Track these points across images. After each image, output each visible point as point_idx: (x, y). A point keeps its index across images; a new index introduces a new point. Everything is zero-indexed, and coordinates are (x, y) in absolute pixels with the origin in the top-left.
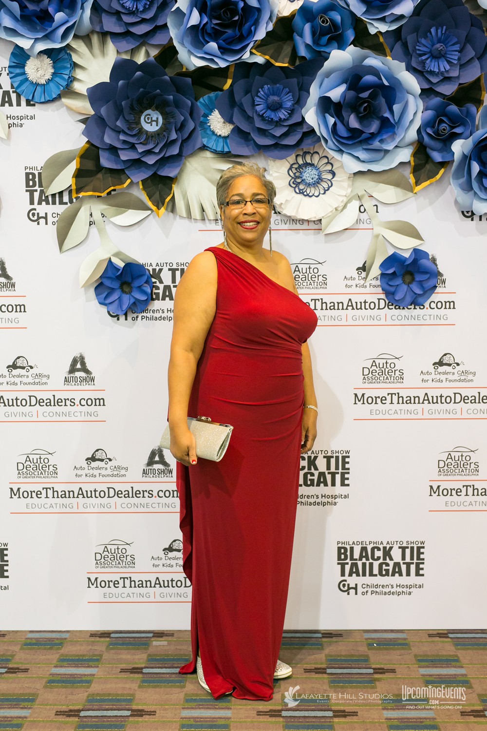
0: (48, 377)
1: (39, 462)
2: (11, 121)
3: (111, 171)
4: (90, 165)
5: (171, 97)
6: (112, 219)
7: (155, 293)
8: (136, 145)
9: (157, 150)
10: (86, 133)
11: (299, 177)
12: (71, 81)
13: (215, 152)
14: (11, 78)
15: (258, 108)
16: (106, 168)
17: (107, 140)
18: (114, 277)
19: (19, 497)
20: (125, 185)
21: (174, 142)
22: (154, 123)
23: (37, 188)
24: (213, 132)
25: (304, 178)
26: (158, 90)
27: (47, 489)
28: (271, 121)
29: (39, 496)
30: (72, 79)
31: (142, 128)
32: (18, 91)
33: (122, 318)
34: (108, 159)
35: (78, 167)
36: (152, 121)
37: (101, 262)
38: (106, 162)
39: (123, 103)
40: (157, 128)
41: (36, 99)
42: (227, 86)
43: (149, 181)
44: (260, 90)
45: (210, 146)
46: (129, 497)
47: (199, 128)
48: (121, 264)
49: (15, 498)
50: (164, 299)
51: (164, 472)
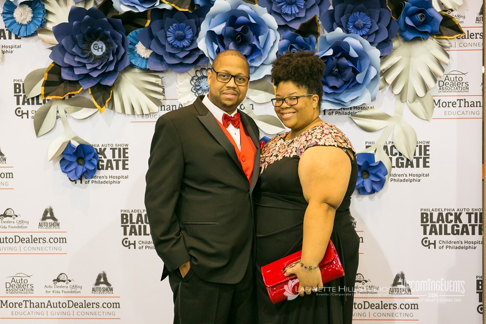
0: (28, 223)
1: (21, 282)
2: (4, 49)
3: (70, 82)
4: (55, 78)
5: (109, 32)
6: (71, 115)
7: (101, 165)
8: (86, 65)
9: (100, 68)
10: (52, 56)
11: (199, 86)
13: (141, 69)
14: (4, 21)
15: (169, 39)
16: (67, 80)
17: (66, 61)
18: (72, 154)
19: (7, 307)
20: (79, 92)
21: (112, 62)
22: (100, 50)
23: (22, 93)
24: (139, 56)
25: (201, 86)
26: (100, 28)
27: (26, 301)
28: (178, 48)
29: (20, 306)
30: (45, 22)
31: (92, 53)
32: (9, 29)
33: (78, 182)
34: (67, 74)
35: (46, 79)
36: (99, 48)
37: (64, 144)
38: (65, 75)
39: (77, 36)
40: (102, 53)
41: (21, 34)
42: (147, 25)
43: (96, 88)
44: (170, 27)
45: (137, 64)
46: (82, 307)
47: (128, 53)
48: (76, 144)
49: (4, 307)
50: (107, 169)
51: (107, 289)
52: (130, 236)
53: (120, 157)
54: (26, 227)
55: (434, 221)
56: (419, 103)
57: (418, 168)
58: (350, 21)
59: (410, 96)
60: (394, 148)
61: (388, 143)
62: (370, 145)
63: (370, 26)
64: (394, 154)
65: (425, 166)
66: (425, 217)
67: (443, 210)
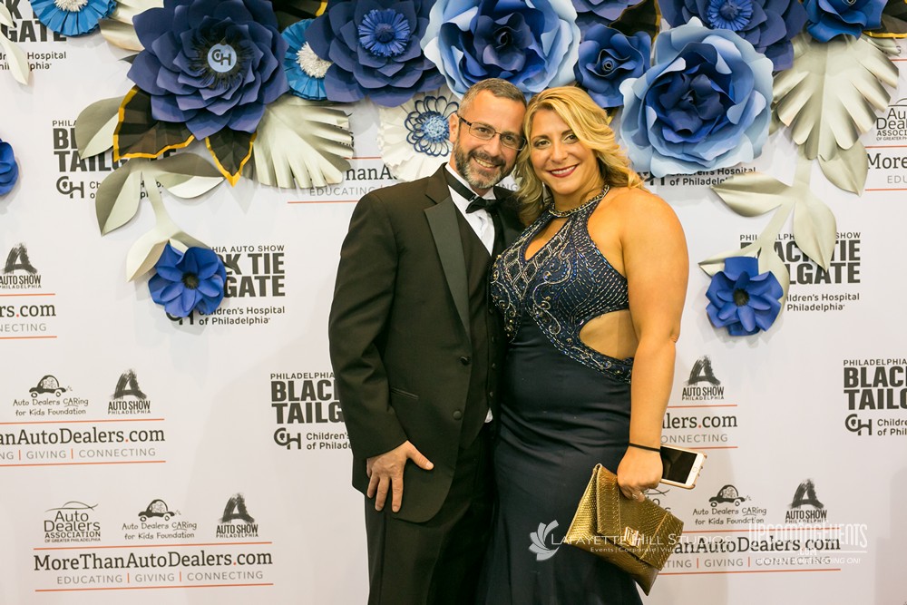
0: (87, 403)
1: (74, 519)
3: (168, 125)
4: (139, 118)
5: (246, 26)
6: (171, 190)
7: (230, 288)
8: (201, 91)
9: (228, 97)
10: (132, 75)
11: (420, 131)
12: (113, 7)
13: (307, 98)
14: (32, 4)
15: (363, 40)
16: (160, 121)
17: (161, 83)
18: (174, 266)
19: (48, 568)
20: (187, 143)
21: (251, 85)
22: (226, 62)
23: (69, 148)
24: (305, 73)
25: (427, 131)
26: (228, 18)
27: (85, 556)
28: (381, 57)
29: (74, 566)
30: (115, 5)
31: (210, 68)
32: (42, 21)
33: (187, 321)
34: (164, 110)
35: (122, 120)
36: (223, 58)
37: (156, 247)
38: (160, 112)
39: (182, 35)
40: (231, 68)
41: (67, 31)
42: (321, 12)
43: (220, 137)
44: (365, 16)
45: (300, 90)
46: (198, 564)
47: (284, 68)
48: (182, 248)
49: (42, 569)
50: (242, 295)
51: (245, 529)
52: (290, 424)
53: (267, 270)
54: (83, 412)
55: (868, 383)
56: (840, 160)
57: (838, 284)
58: (712, 4)
59: (824, 147)
60: (793, 246)
61: (782, 237)
62: (749, 241)
63: (749, 14)
64: (793, 257)
65: (851, 280)
66: (852, 376)
67: (885, 362)
